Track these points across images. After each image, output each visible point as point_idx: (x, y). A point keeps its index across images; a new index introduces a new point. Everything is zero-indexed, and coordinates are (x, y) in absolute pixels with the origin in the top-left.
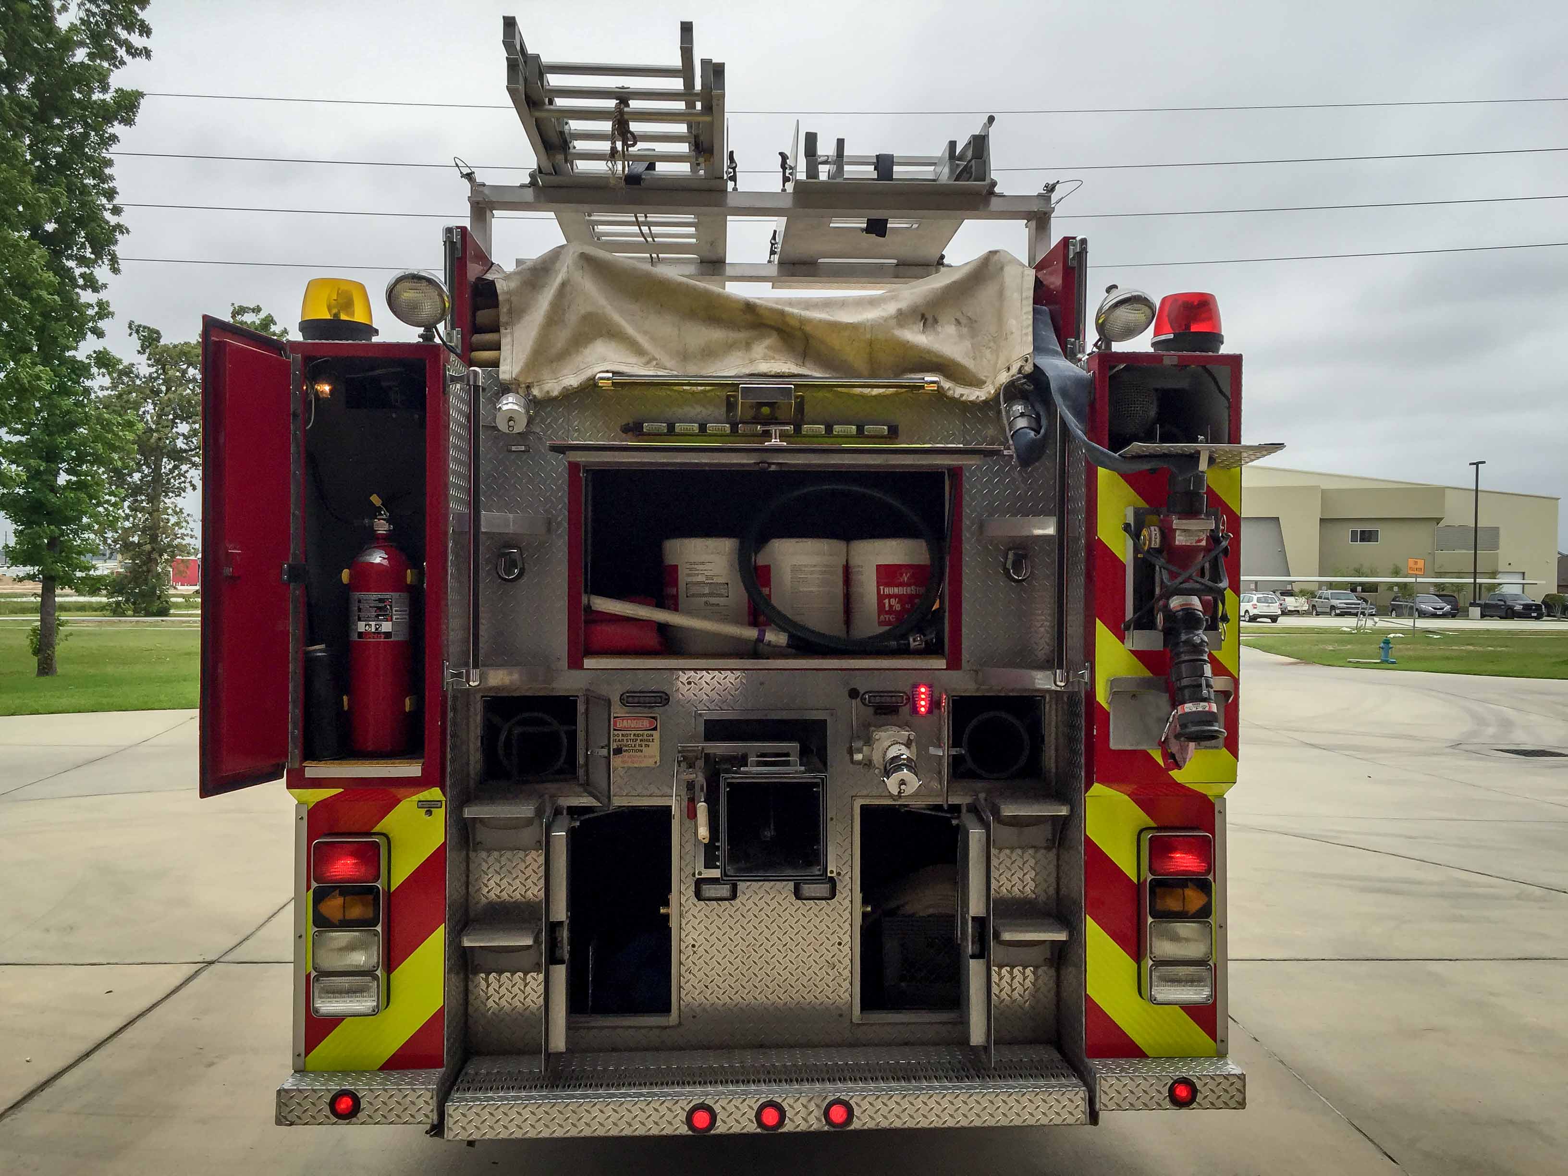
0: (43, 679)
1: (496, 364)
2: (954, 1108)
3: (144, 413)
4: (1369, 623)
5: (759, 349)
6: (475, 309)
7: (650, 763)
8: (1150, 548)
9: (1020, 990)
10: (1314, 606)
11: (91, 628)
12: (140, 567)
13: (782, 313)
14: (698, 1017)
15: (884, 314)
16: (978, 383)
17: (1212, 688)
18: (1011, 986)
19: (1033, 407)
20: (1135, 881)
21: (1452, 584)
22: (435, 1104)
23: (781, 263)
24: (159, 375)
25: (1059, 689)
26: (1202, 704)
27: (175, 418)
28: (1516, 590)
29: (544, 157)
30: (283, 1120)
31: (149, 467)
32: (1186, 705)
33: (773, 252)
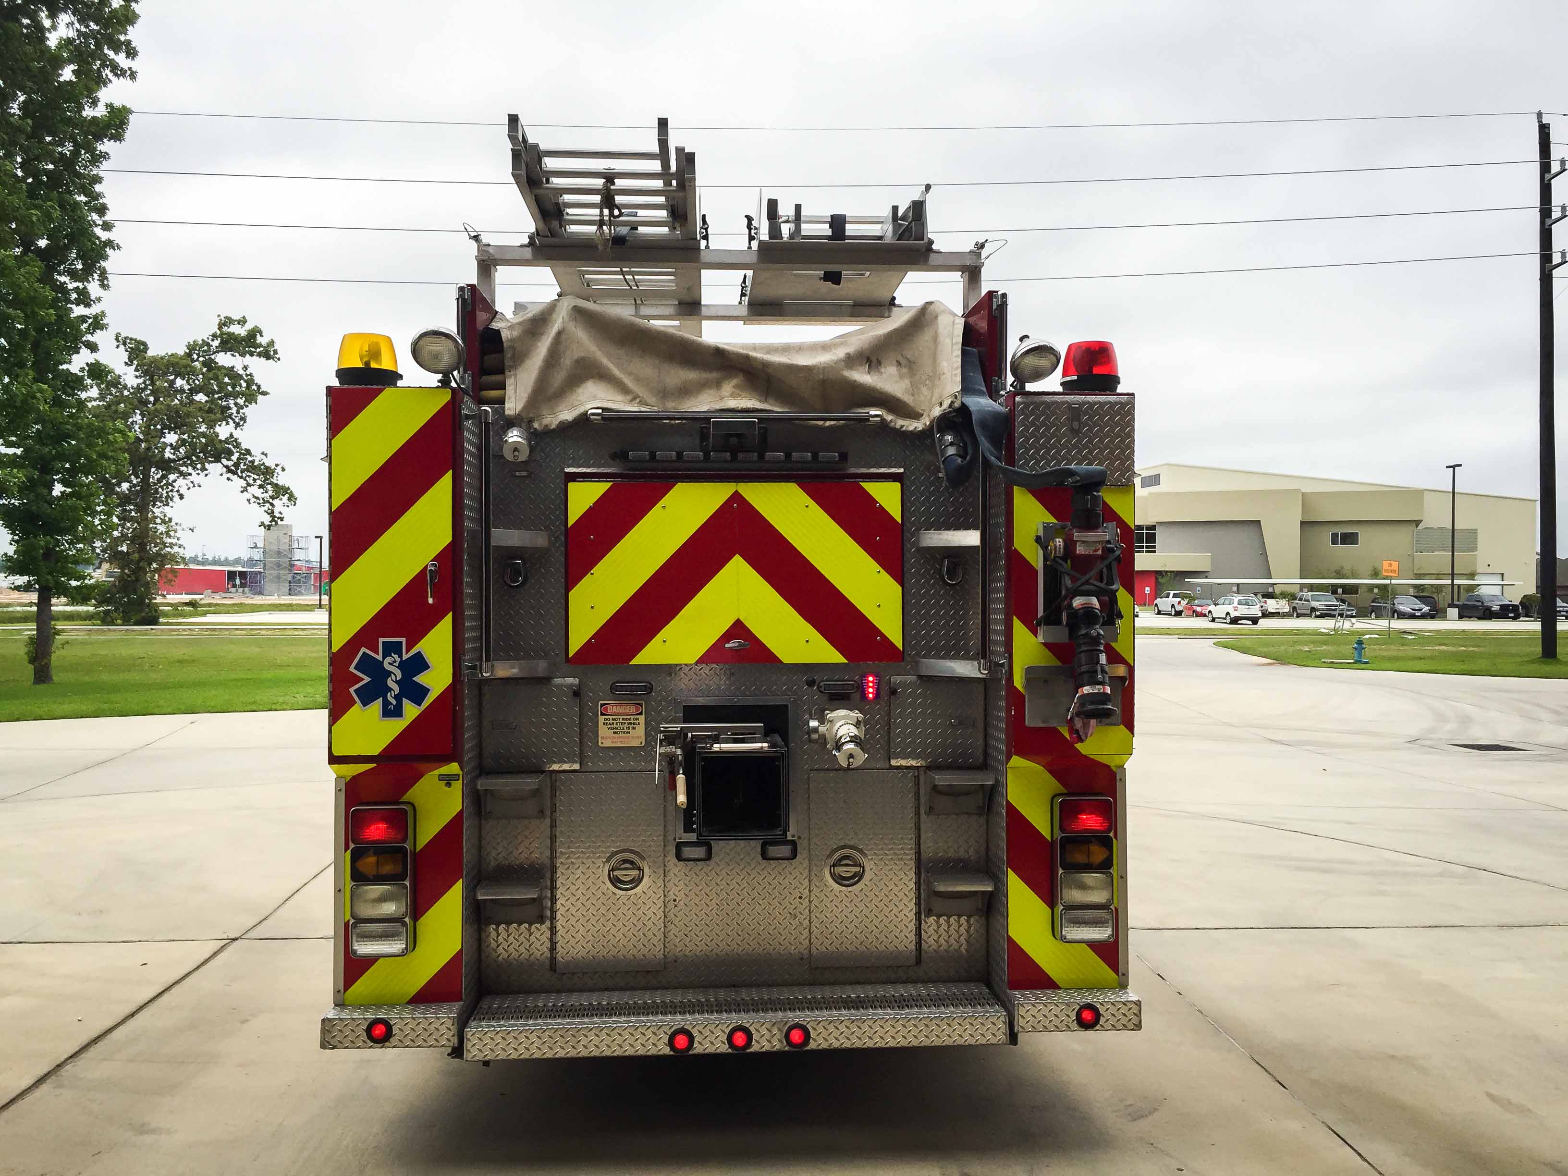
0: (41, 687)
1: (502, 401)
2: (895, 1031)
3: (132, 423)
4: (1347, 624)
5: (728, 388)
6: (484, 353)
7: (635, 743)
8: (1055, 557)
9: (955, 935)
10: (1294, 608)
11: (82, 636)
12: (129, 576)
13: (747, 358)
14: (679, 961)
15: (835, 358)
16: (917, 416)
17: (1107, 674)
18: (948, 933)
19: (961, 436)
20: (1049, 839)
21: (1432, 585)
22: (456, 1030)
23: (750, 304)
24: (146, 386)
25: (984, 676)
26: (1097, 687)
27: (163, 429)
28: (1496, 591)
29: (541, 224)
30: (327, 1044)
31: (137, 477)
32: (1085, 688)
33: (743, 294)
